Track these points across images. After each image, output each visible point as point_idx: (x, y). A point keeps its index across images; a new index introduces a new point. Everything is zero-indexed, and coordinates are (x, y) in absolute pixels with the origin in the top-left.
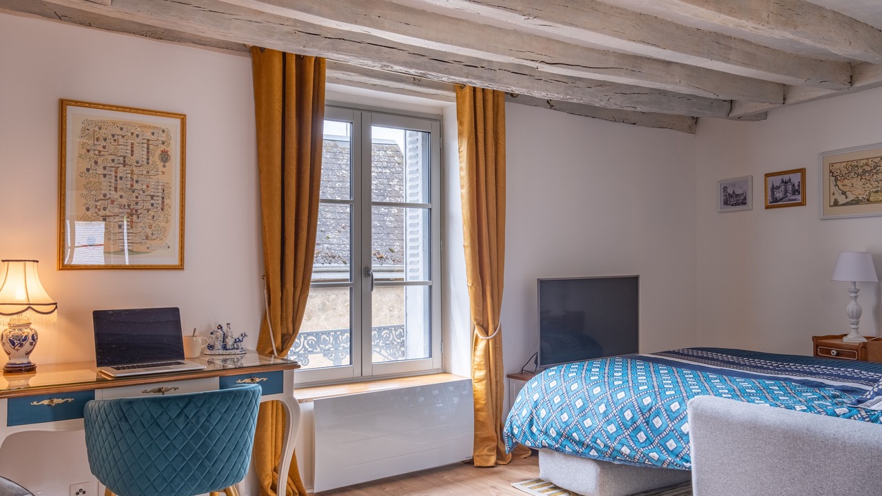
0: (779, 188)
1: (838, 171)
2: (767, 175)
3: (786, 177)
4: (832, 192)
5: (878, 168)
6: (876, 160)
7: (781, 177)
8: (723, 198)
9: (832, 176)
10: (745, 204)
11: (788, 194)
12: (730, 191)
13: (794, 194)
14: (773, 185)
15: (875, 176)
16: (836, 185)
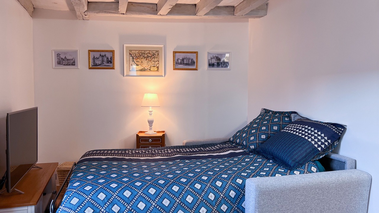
0: (98, 58)
1: (134, 54)
2: (90, 51)
3: (103, 54)
4: (131, 64)
5: (155, 56)
6: (154, 52)
7: (100, 53)
8: (57, 60)
9: (131, 56)
10: (74, 65)
11: (104, 62)
12: (63, 56)
13: (108, 63)
14: (94, 57)
15: (153, 59)
16: (133, 61)
